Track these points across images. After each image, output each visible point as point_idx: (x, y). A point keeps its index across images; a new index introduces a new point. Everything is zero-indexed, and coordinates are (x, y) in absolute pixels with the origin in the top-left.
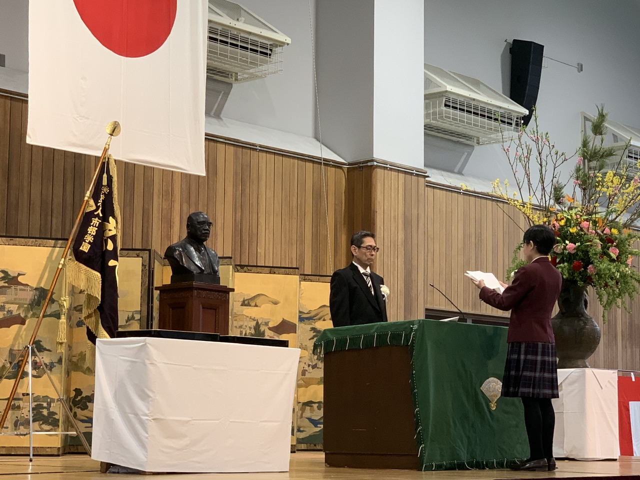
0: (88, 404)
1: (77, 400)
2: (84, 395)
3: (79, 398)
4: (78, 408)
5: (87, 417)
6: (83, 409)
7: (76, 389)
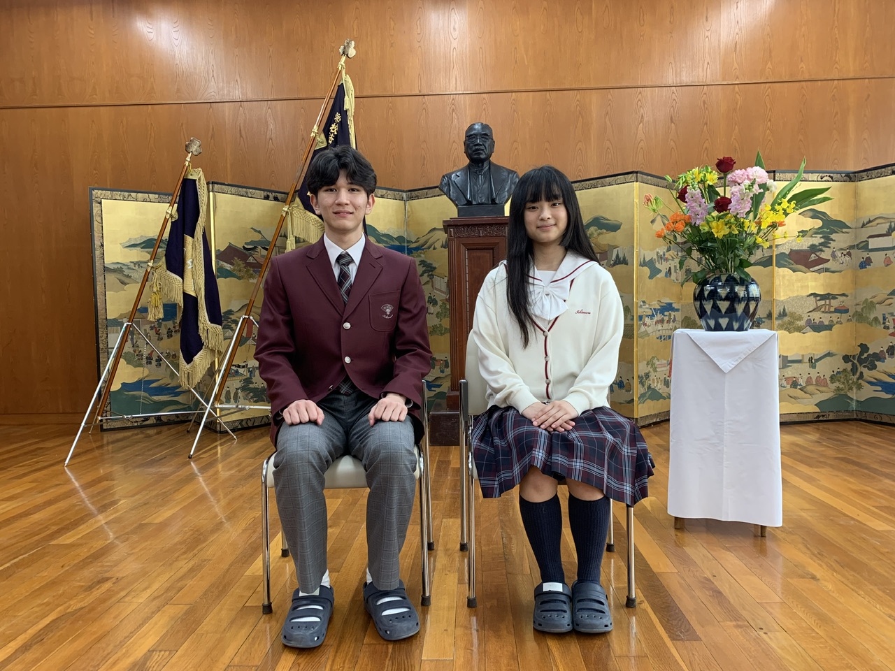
0: (876, 363)
1: (863, 357)
2: (871, 352)
3: (866, 355)
4: (864, 367)
5: (876, 379)
6: (870, 369)
7: (861, 344)
